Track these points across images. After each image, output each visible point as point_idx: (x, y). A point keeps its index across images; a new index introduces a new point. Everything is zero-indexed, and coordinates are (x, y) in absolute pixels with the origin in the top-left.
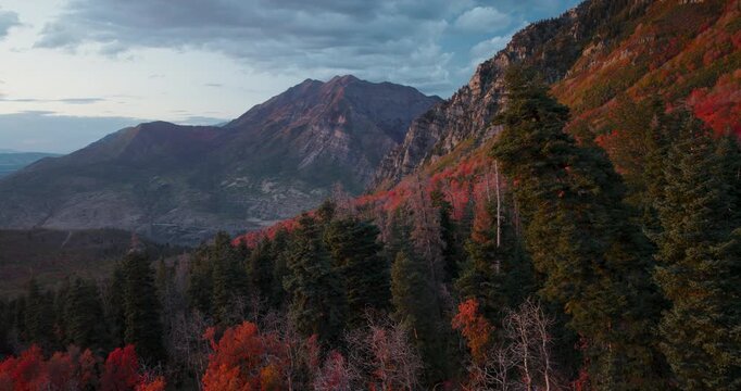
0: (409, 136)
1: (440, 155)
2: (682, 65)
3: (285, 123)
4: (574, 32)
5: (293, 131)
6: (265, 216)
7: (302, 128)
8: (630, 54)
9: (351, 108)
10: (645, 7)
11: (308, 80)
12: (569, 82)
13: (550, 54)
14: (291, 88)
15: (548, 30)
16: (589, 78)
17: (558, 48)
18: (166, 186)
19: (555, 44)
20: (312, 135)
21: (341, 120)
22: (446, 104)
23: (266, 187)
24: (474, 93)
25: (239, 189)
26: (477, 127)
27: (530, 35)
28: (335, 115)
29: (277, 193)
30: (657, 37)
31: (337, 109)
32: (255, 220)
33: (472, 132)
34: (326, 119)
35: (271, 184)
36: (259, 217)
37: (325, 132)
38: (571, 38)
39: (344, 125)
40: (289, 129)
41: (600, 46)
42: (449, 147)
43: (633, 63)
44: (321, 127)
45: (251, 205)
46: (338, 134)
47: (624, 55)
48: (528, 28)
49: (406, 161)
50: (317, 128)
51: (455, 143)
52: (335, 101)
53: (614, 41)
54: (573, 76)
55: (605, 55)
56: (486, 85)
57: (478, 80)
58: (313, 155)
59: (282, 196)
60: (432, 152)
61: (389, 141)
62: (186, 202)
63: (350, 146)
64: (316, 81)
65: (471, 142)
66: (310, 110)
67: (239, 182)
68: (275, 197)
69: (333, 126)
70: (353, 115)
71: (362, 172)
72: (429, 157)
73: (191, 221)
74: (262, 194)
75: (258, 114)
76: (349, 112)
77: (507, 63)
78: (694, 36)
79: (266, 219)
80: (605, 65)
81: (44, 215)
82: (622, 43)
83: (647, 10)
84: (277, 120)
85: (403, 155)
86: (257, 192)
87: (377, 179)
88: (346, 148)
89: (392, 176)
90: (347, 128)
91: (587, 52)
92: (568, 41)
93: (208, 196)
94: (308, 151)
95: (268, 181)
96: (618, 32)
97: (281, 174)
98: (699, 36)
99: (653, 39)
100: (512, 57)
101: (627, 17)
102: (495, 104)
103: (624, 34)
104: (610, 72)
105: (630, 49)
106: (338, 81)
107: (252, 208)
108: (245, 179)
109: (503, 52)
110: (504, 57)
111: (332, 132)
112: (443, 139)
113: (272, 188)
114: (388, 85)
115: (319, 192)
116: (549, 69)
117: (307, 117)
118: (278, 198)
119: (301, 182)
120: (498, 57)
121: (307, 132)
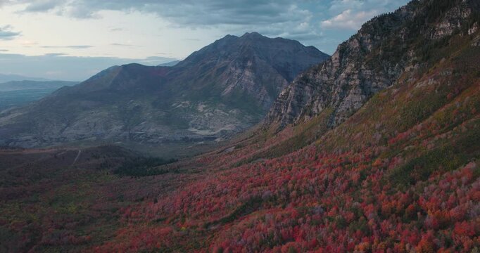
1: (310, 115)
2: (467, 106)
3: (213, 64)
4: (402, 34)
5: (218, 70)
6: (200, 127)
7: (224, 68)
8: (435, 82)
9: (255, 55)
11: (228, 36)
13: (385, 50)
14: (217, 41)
16: (407, 95)
17: (391, 46)
18: (138, 107)
19: (388, 42)
20: (230, 73)
21: (249, 64)
23: (201, 108)
24: (335, 65)
25: (185, 109)
26: (335, 101)
27: (374, 25)
28: (245, 60)
29: (208, 112)
30: (454, 72)
31: (246, 56)
32: (194, 130)
33: (332, 103)
34: (239, 63)
35: (204, 106)
36: (196, 128)
37: (239, 71)
38: (400, 38)
39: (251, 67)
40: (216, 69)
41: (416, 67)
42: (316, 111)
43: (436, 91)
44: (236, 69)
45: (192, 119)
46: (247, 73)
47: (431, 83)
48: (372, 20)
49: (289, 110)
50: (233, 69)
51: (321, 109)
53: (426, 65)
54: (397, 87)
55: (419, 76)
56: (343, 60)
57: (338, 57)
58: (231, 87)
59: (211, 114)
60: (305, 111)
62: (150, 117)
63: (255, 81)
64: (233, 36)
65: (331, 111)
66: (229, 56)
67: (183, 104)
68: (206, 114)
69: (244, 67)
70: (257, 60)
71: (262, 98)
72: (303, 115)
73: (154, 130)
74: (197, 112)
75: (196, 58)
76: (254, 58)
77: (358, 45)
79: (201, 129)
80: (418, 86)
81: (64, 125)
82: (431, 71)
83: (450, 41)
84: (208, 62)
85: (287, 105)
86: (195, 111)
87: (270, 117)
88: (252, 82)
89: (280, 119)
90: (253, 69)
91: (407, 69)
92: (398, 41)
93: (164, 114)
94: (227, 84)
95: (202, 104)
96: (428, 58)
97: (211, 99)
99: (451, 73)
100: (361, 42)
102: (347, 85)
103: (432, 62)
104: (421, 94)
105: (435, 78)
106: (247, 36)
107: (191, 122)
108: (187, 102)
109: (356, 36)
110: (356, 40)
111: (243, 72)
112: (313, 101)
113: (204, 109)
114: (281, 40)
115: (235, 112)
117: (227, 61)
118: (208, 115)
119: (223, 105)
120: (351, 39)
121: (227, 71)
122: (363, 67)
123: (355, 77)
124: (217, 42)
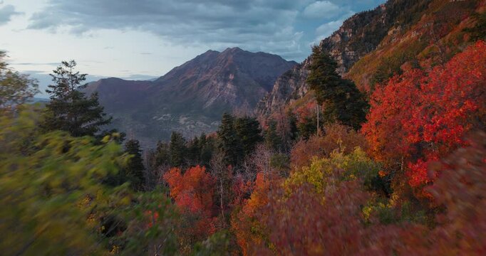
0: (276, 87)
1: (296, 99)
2: (450, 41)
3: (195, 78)
4: (383, 19)
5: (200, 84)
7: (206, 82)
8: (418, 34)
9: (237, 69)
10: (428, 4)
11: (210, 51)
12: (379, 52)
13: (367, 33)
15: (367, 18)
16: (392, 50)
17: (373, 30)
18: (117, 120)
19: (370, 27)
20: (212, 86)
21: (231, 77)
22: (300, 66)
23: (182, 120)
25: (165, 121)
27: (355, 21)
28: (227, 74)
29: (189, 124)
30: (435, 23)
31: (228, 70)
34: (221, 77)
35: (185, 118)
37: (220, 84)
38: (381, 23)
39: (233, 80)
40: (197, 83)
41: (399, 29)
42: (301, 94)
43: (419, 40)
44: (218, 81)
46: (229, 86)
47: (414, 35)
48: (353, 17)
49: (273, 103)
50: (215, 82)
51: (305, 91)
52: (227, 64)
53: (408, 26)
54: (381, 48)
55: (402, 35)
58: (213, 99)
59: (193, 126)
60: (291, 98)
61: (262, 90)
63: (236, 94)
64: (215, 51)
66: (211, 70)
67: (164, 117)
68: (188, 127)
69: (226, 81)
70: (239, 73)
72: (288, 100)
74: (179, 125)
75: (177, 73)
76: (236, 72)
77: (339, 39)
78: (458, 23)
80: (401, 42)
82: (413, 27)
83: (429, 5)
84: (189, 76)
85: (272, 99)
86: (177, 124)
88: (234, 95)
89: (265, 113)
90: (235, 82)
91: (390, 33)
92: (379, 25)
93: (144, 126)
94: (209, 97)
95: (183, 117)
96: (410, 20)
97: (193, 111)
98: (462, 23)
99: (432, 24)
100: (343, 36)
101: (416, 10)
103: (413, 22)
104: (405, 45)
105: (418, 31)
106: (229, 51)
108: (168, 115)
109: (338, 32)
110: (338, 35)
111: (225, 85)
112: (297, 89)
113: (186, 121)
114: (262, 54)
115: (216, 124)
116: (366, 43)
117: (209, 75)
118: (190, 127)
119: (205, 117)
120: (334, 35)
121: (209, 85)
122: (346, 49)
123: (339, 58)
124: (198, 57)
